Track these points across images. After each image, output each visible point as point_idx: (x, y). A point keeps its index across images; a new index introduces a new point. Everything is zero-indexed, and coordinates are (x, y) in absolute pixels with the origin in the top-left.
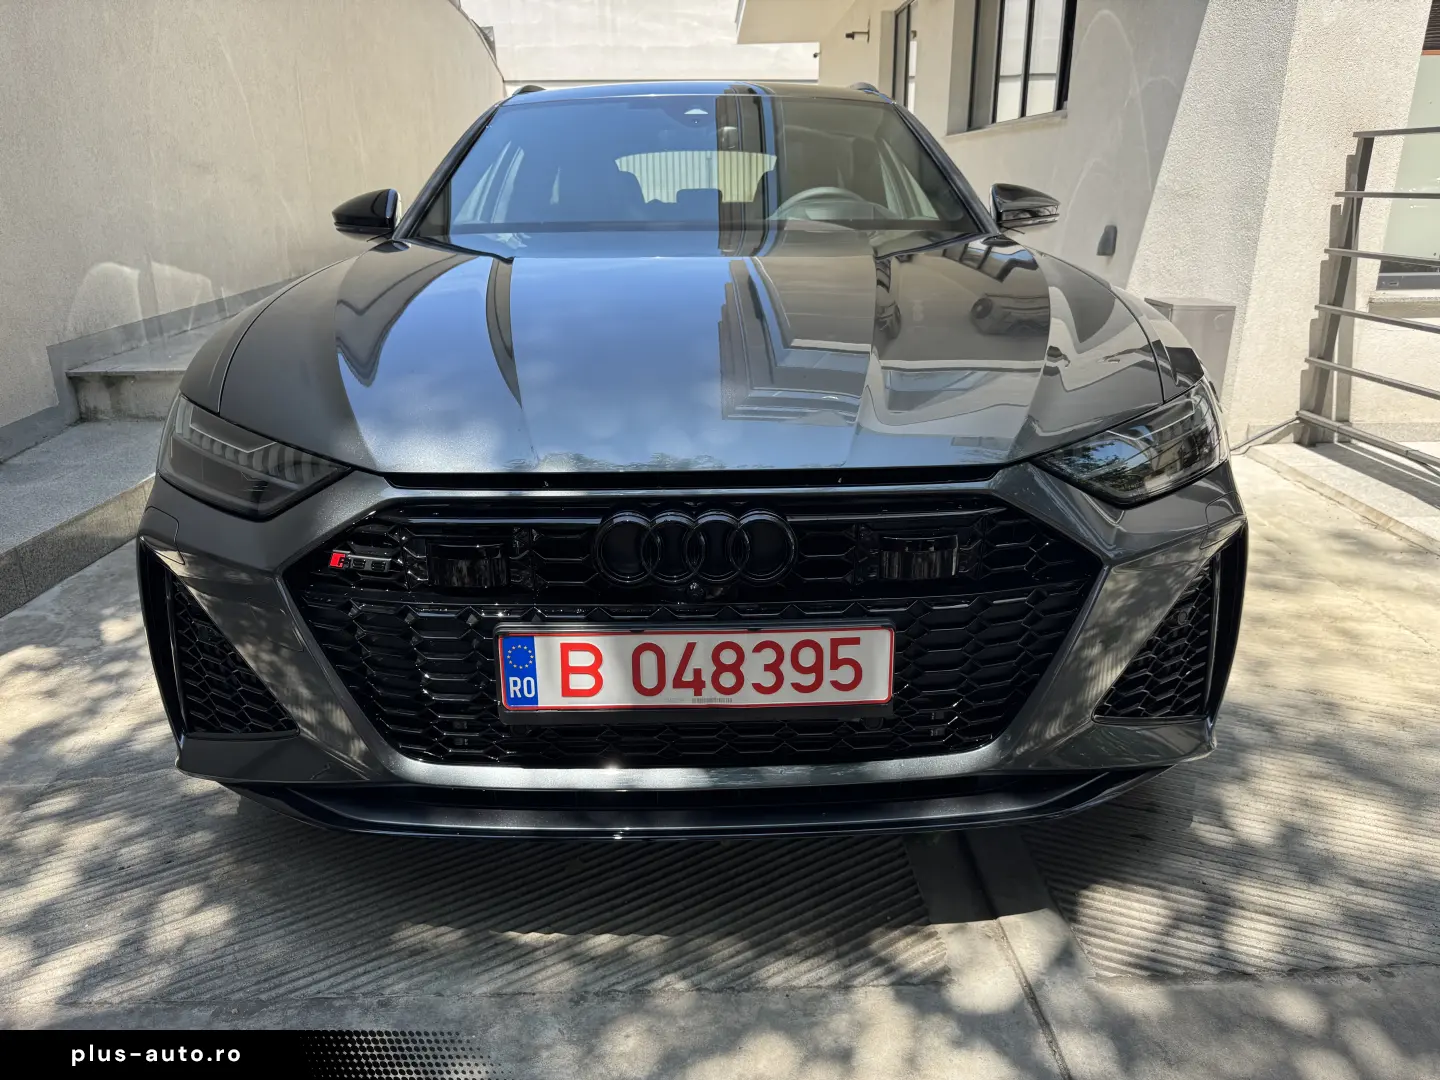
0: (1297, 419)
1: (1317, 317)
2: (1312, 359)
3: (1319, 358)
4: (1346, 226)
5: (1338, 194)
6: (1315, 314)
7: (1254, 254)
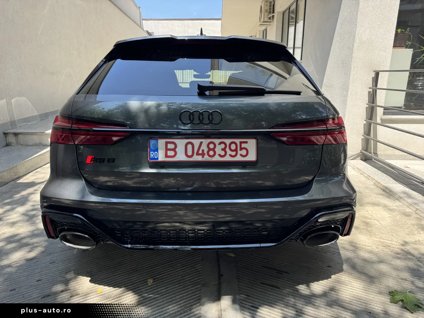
0: (361, 153)
1: (366, 123)
2: (364, 135)
3: (366, 135)
4: (373, 97)
5: (370, 88)
6: (365, 122)
7: (346, 105)
